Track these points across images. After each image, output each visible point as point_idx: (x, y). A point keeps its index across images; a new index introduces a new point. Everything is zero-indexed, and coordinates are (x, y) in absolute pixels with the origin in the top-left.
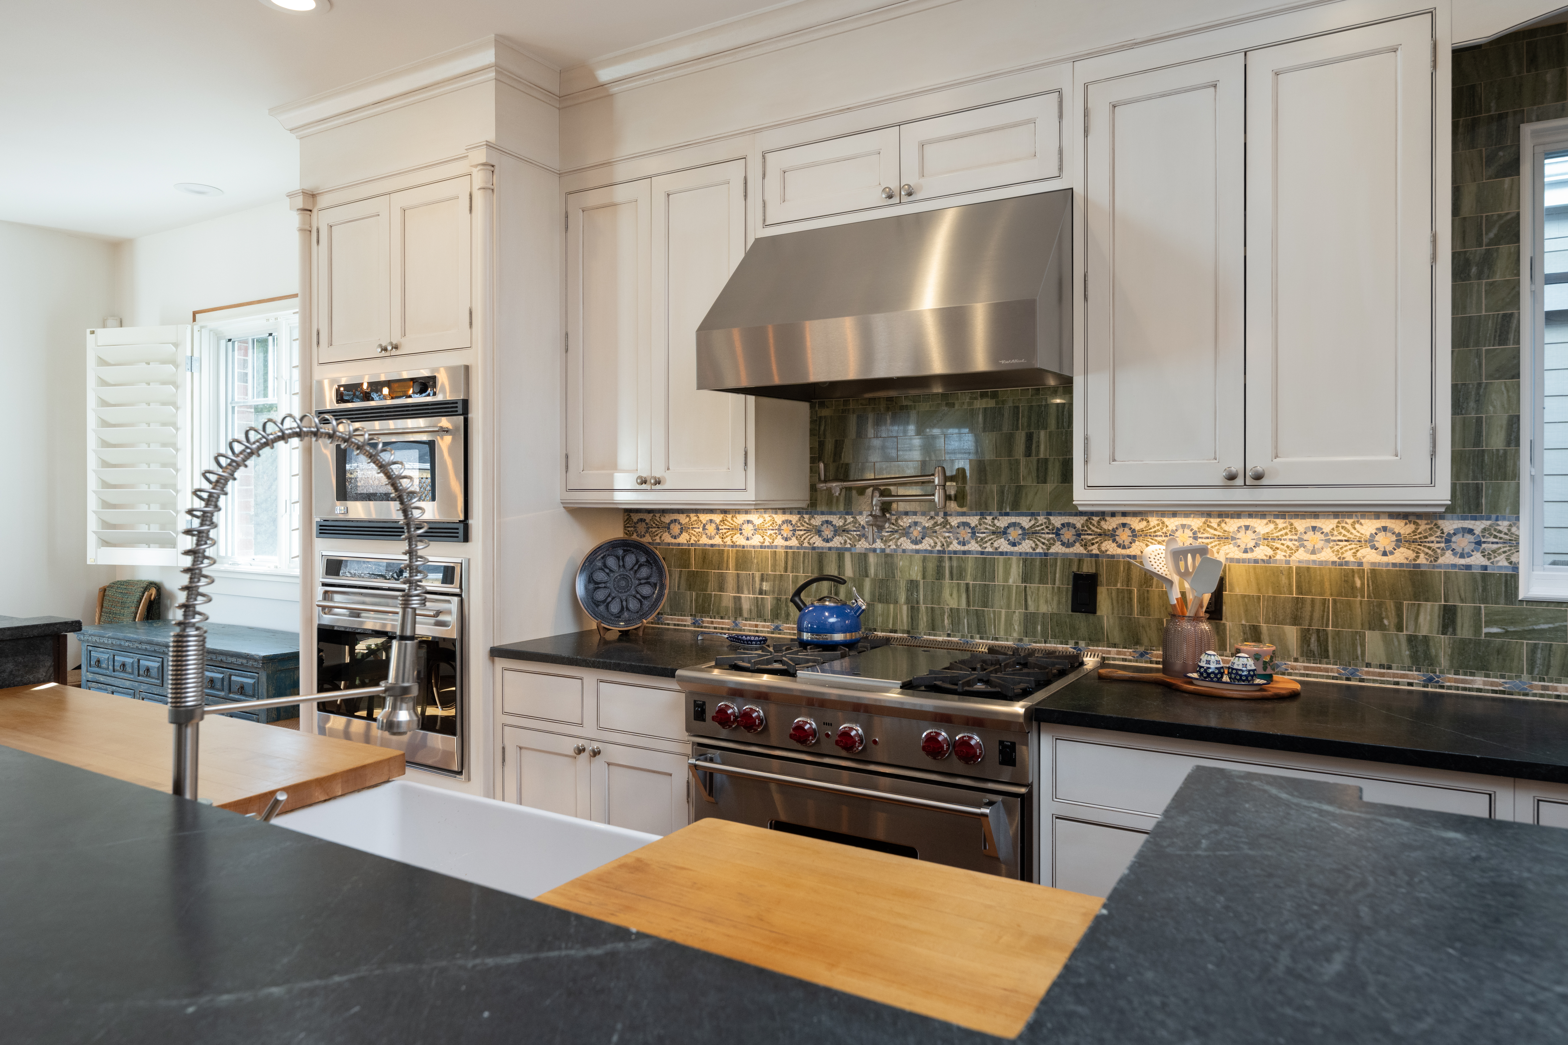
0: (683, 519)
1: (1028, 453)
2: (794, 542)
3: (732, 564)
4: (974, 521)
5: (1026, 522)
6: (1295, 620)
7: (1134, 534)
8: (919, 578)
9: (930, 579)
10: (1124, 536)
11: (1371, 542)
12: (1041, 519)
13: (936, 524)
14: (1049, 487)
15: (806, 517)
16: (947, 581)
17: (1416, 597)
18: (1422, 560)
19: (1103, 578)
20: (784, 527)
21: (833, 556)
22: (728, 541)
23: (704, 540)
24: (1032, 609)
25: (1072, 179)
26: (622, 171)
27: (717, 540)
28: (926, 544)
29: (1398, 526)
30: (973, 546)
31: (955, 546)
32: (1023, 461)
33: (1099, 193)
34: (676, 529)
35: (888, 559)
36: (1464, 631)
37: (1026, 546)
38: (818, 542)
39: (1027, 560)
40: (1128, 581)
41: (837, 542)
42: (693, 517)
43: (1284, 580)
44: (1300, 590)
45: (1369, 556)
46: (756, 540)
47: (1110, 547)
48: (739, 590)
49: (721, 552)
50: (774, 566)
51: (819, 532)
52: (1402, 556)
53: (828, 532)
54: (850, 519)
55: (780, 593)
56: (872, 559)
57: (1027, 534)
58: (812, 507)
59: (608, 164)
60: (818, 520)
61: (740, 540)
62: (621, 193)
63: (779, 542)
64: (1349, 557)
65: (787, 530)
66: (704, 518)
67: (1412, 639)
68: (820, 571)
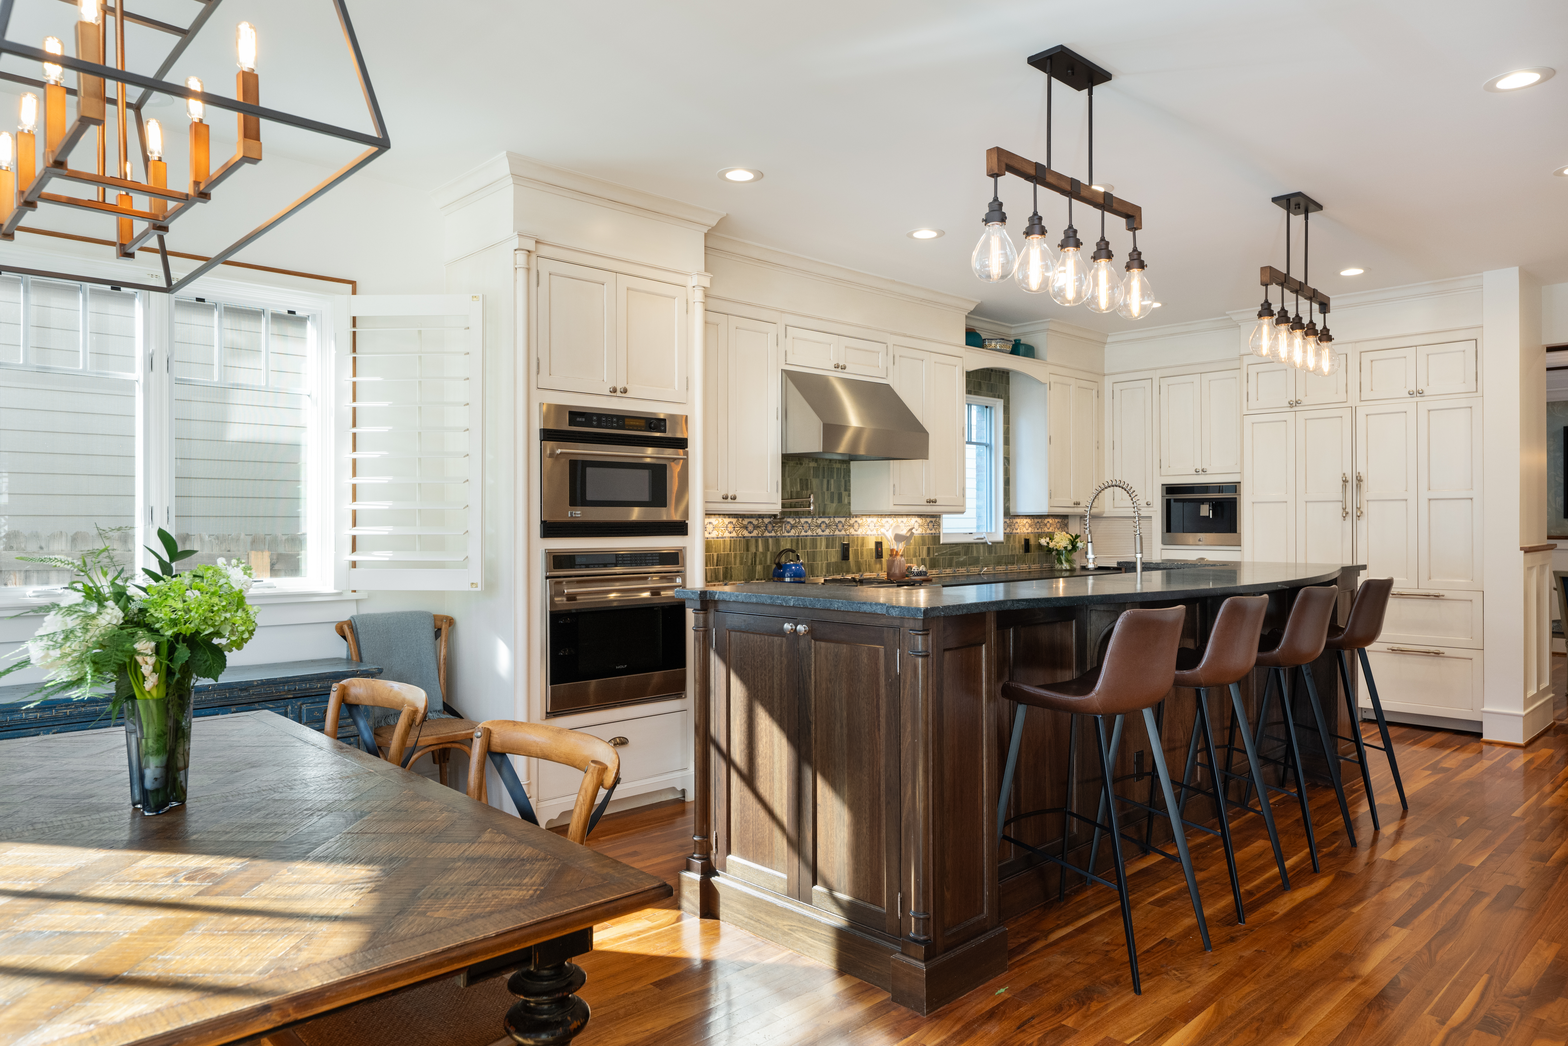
1: (828, 490)
2: (735, 534)
4: (809, 521)
5: (827, 520)
7: (860, 526)
10: (856, 526)
12: (832, 520)
13: (796, 523)
14: (834, 505)
15: (740, 519)
18: (923, 532)
19: (851, 543)
20: (729, 525)
21: (753, 541)
24: (829, 561)
28: (792, 533)
30: (809, 533)
31: (803, 533)
36: (931, 556)
37: (827, 532)
38: (746, 533)
39: (828, 538)
41: (755, 533)
46: (714, 534)
47: (853, 532)
50: (724, 549)
51: (746, 528)
53: (750, 528)
55: (727, 565)
57: (827, 526)
63: (727, 534)
67: (922, 559)
68: (748, 550)
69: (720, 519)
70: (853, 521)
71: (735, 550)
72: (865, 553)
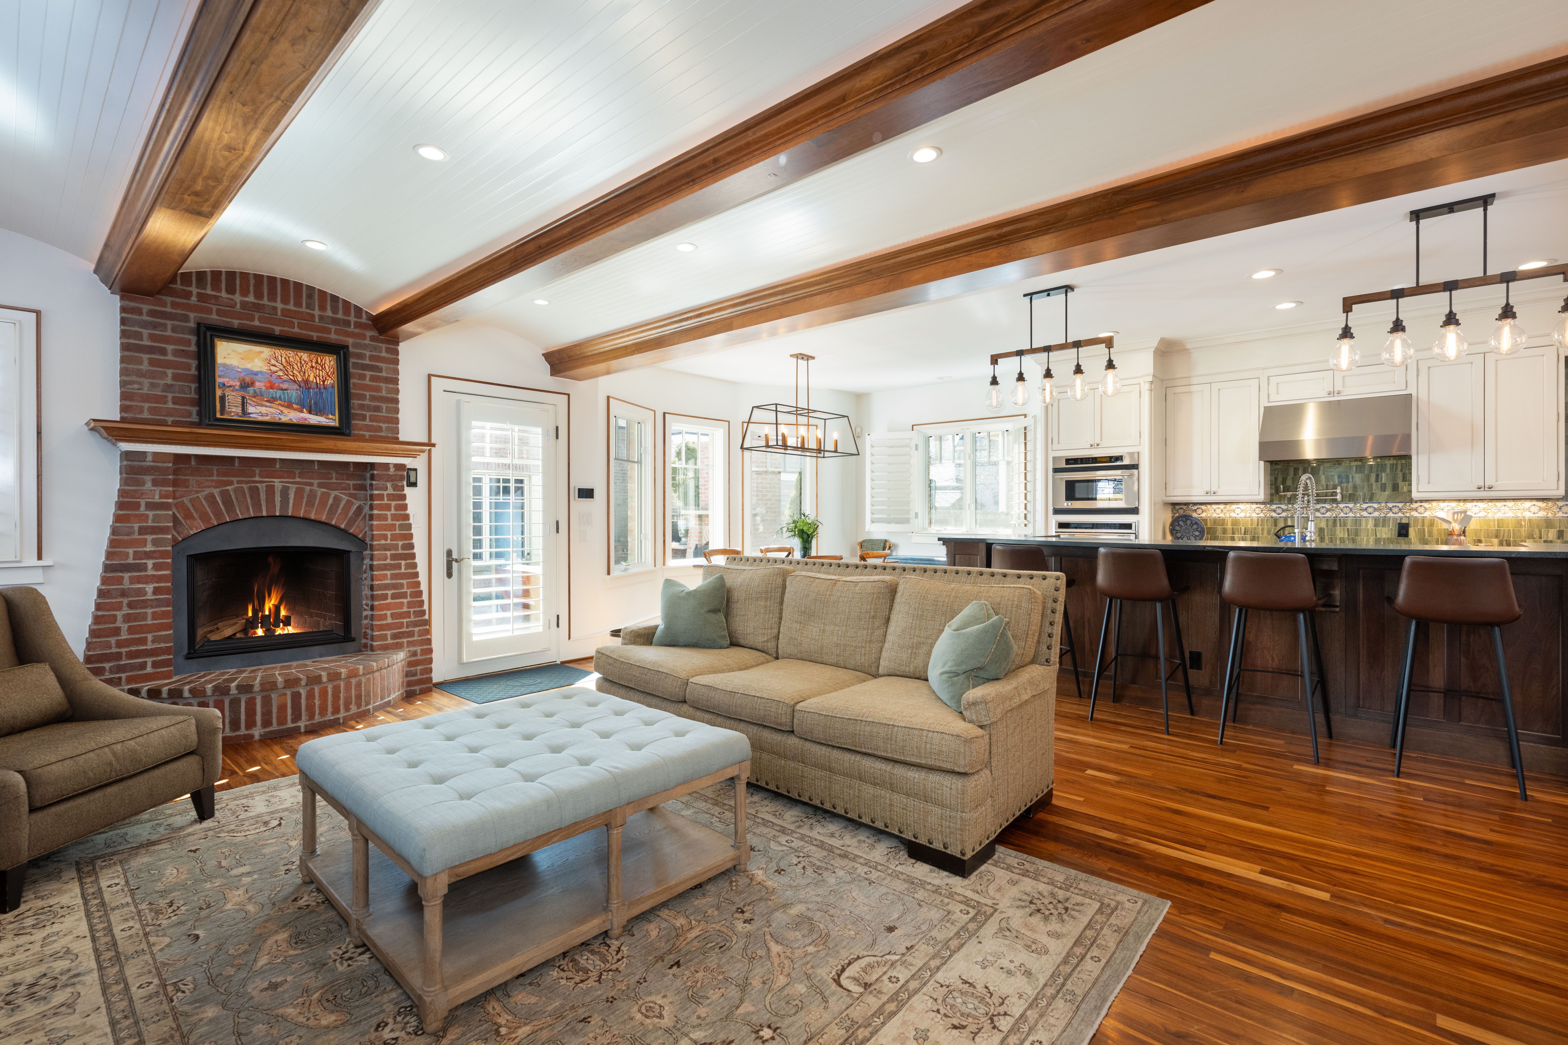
0: (1203, 507)
1: (1377, 481)
2: (1262, 515)
3: (1229, 524)
4: (1351, 505)
5: (1376, 506)
6: (1497, 537)
7: (1426, 509)
8: (1325, 527)
9: (1330, 527)
10: (1421, 510)
11: (1529, 510)
12: (1383, 504)
13: (1333, 507)
15: (1268, 505)
16: (1338, 527)
17: (1547, 527)
18: (1550, 515)
19: (1412, 524)
20: (1257, 509)
21: (1282, 520)
22: (1228, 515)
23: (1215, 515)
24: (1378, 536)
25: (1411, 391)
26: (1195, 380)
27: (1222, 515)
28: (1328, 514)
29: (1540, 504)
30: (1351, 515)
31: (1342, 515)
32: (1374, 484)
33: (1423, 396)
34: (1199, 511)
37: (1376, 514)
38: (1274, 515)
39: (1377, 518)
40: (1423, 525)
41: (1284, 514)
42: (1209, 506)
43: (1492, 523)
44: (1498, 526)
45: (1528, 515)
46: (1242, 515)
47: (1415, 514)
48: (1233, 533)
49: (1224, 520)
50: (1252, 524)
51: (1275, 511)
52: (1542, 514)
53: (1279, 511)
54: (1290, 506)
57: (1375, 510)
58: (1271, 502)
59: (1188, 377)
60: (1274, 507)
61: (1233, 515)
62: (1195, 389)
63: (1254, 515)
64: (1519, 515)
65: (1258, 511)
66: (1215, 507)
68: (1276, 525)
69: (1248, 506)
70: (1415, 505)
71: (1262, 525)
72: (1435, 532)
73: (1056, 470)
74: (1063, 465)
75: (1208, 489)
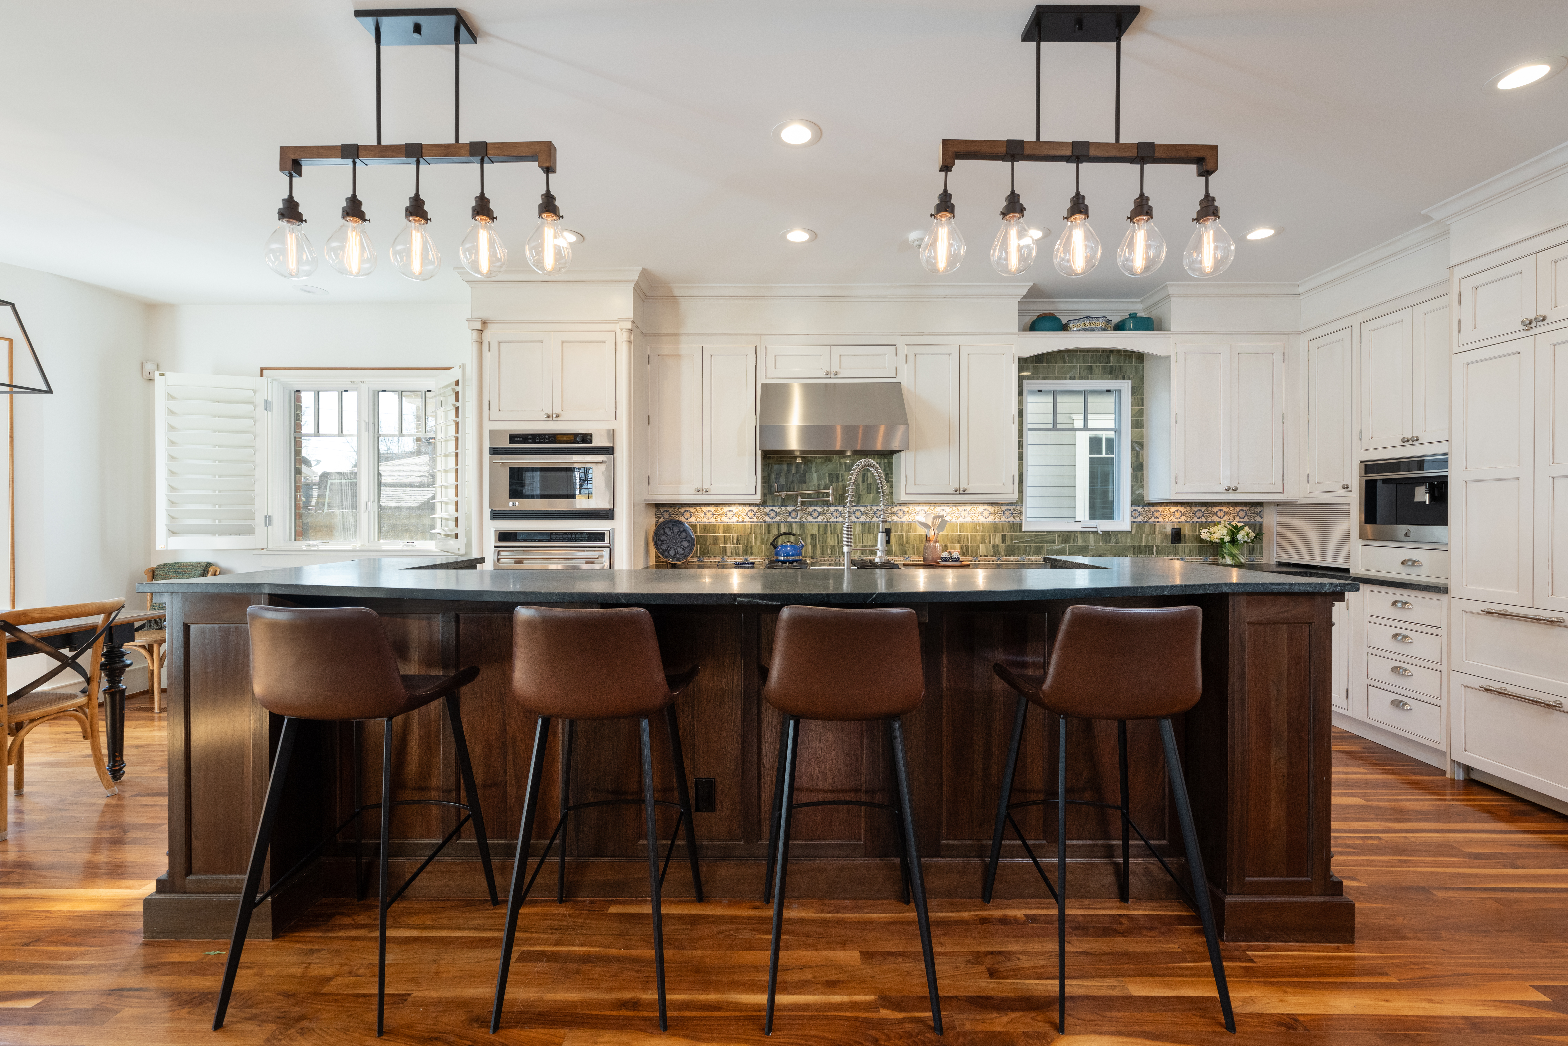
0: (692, 510)
1: (863, 481)
2: (755, 520)
3: (721, 531)
4: (841, 509)
5: (862, 509)
6: (959, 542)
7: (904, 513)
8: (817, 533)
9: (821, 534)
10: (900, 514)
11: (982, 514)
12: (869, 508)
13: (824, 510)
14: (872, 495)
15: (762, 508)
16: (829, 534)
17: (995, 532)
18: (996, 520)
19: (893, 529)
20: (750, 513)
21: (775, 525)
22: (719, 520)
23: (705, 520)
25: (900, 379)
26: (684, 340)
27: (712, 520)
28: (820, 519)
29: (990, 508)
30: (841, 519)
31: (833, 519)
32: (861, 484)
33: (910, 386)
34: (688, 515)
35: (802, 525)
36: (1008, 543)
37: (863, 519)
38: (767, 519)
39: (863, 524)
40: (902, 531)
41: (777, 519)
42: (698, 509)
43: (955, 528)
44: (960, 532)
45: (981, 519)
46: (735, 519)
47: (895, 518)
48: (725, 542)
49: (714, 526)
50: (744, 531)
51: (768, 515)
52: (991, 518)
53: (772, 514)
54: (783, 508)
55: (748, 543)
56: (794, 525)
57: (862, 513)
58: (764, 503)
59: (677, 335)
60: (767, 510)
61: (725, 519)
62: (683, 351)
63: (747, 520)
64: (975, 519)
65: (751, 514)
66: (705, 509)
67: (993, 546)
68: (769, 532)
69: (741, 508)
70: (895, 509)
71: (755, 532)
72: (912, 538)
73: (494, 451)
74: (506, 444)
75: (700, 486)
